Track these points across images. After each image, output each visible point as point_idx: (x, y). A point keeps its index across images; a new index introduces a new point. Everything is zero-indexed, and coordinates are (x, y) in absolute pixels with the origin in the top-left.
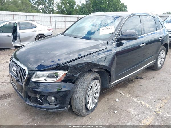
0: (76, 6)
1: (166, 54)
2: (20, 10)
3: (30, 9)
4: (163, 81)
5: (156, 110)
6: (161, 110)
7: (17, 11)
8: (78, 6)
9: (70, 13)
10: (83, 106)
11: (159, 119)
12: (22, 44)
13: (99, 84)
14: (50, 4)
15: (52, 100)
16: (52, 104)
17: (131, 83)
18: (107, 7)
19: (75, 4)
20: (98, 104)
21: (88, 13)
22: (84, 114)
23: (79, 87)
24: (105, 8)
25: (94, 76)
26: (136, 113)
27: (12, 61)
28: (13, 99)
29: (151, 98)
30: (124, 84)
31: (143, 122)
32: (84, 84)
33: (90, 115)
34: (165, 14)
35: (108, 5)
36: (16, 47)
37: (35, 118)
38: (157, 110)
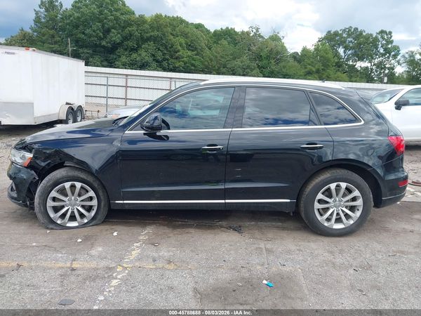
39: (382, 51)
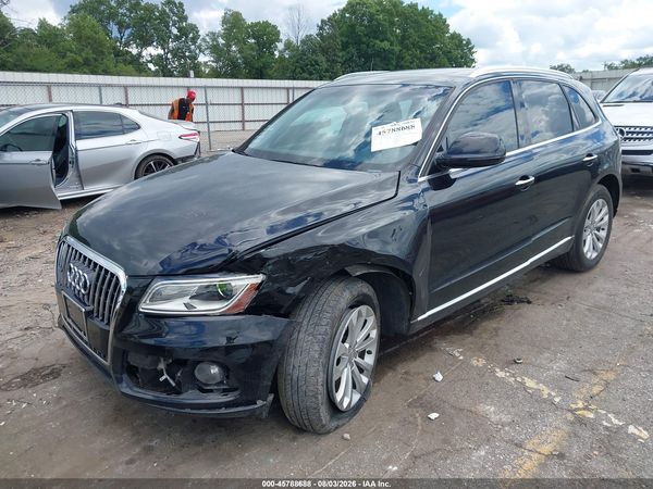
0: (280, 46)
1: (614, 212)
2: (72, 68)
3: (110, 60)
4: (604, 308)
5: (574, 406)
6: (593, 407)
7: (59, 71)
8: (288, 45)
9: (260, 74)
10: (320, 397)
11: (586, 433)
12: (89, 190)
13: (371, 320)
14: (186, 41)
15: (213, 377)
16: (211, 391)
17: (487, 318)
18: (397, 48)
19: (279, 41)
20: (373, 391)
21: (327, 71)
22: (323, 426)
23: (303, 330)
24: (391, 52)
25: (355, 293)
26: (505, 418)
27: (64, 247)
28: (67, 384)
29: (559, 366)
30: (462, 322)
31: (528, 447)
32: (320, 319)
33: (346, 427)
34: (616, 68)
35: (403, 39)
36: (66, 203)
37: (153, 444)
38: (580, 405)
39: (175, 31)
